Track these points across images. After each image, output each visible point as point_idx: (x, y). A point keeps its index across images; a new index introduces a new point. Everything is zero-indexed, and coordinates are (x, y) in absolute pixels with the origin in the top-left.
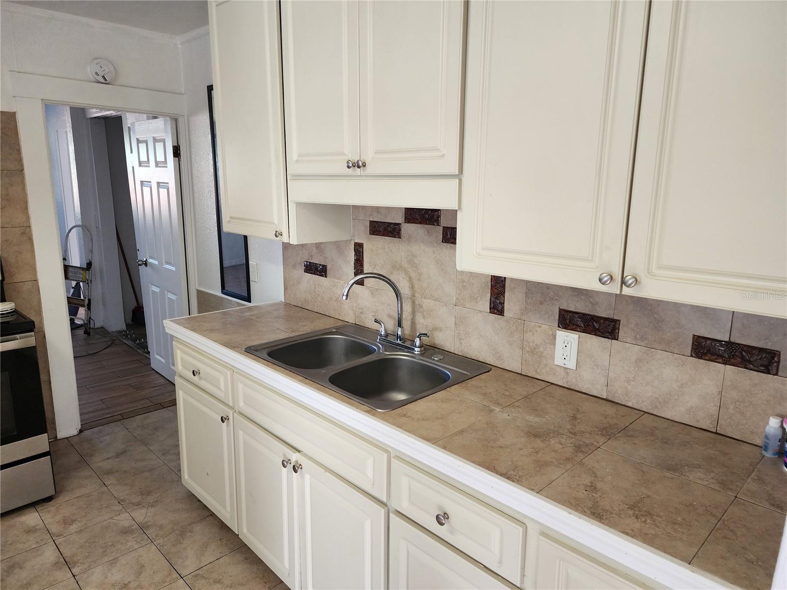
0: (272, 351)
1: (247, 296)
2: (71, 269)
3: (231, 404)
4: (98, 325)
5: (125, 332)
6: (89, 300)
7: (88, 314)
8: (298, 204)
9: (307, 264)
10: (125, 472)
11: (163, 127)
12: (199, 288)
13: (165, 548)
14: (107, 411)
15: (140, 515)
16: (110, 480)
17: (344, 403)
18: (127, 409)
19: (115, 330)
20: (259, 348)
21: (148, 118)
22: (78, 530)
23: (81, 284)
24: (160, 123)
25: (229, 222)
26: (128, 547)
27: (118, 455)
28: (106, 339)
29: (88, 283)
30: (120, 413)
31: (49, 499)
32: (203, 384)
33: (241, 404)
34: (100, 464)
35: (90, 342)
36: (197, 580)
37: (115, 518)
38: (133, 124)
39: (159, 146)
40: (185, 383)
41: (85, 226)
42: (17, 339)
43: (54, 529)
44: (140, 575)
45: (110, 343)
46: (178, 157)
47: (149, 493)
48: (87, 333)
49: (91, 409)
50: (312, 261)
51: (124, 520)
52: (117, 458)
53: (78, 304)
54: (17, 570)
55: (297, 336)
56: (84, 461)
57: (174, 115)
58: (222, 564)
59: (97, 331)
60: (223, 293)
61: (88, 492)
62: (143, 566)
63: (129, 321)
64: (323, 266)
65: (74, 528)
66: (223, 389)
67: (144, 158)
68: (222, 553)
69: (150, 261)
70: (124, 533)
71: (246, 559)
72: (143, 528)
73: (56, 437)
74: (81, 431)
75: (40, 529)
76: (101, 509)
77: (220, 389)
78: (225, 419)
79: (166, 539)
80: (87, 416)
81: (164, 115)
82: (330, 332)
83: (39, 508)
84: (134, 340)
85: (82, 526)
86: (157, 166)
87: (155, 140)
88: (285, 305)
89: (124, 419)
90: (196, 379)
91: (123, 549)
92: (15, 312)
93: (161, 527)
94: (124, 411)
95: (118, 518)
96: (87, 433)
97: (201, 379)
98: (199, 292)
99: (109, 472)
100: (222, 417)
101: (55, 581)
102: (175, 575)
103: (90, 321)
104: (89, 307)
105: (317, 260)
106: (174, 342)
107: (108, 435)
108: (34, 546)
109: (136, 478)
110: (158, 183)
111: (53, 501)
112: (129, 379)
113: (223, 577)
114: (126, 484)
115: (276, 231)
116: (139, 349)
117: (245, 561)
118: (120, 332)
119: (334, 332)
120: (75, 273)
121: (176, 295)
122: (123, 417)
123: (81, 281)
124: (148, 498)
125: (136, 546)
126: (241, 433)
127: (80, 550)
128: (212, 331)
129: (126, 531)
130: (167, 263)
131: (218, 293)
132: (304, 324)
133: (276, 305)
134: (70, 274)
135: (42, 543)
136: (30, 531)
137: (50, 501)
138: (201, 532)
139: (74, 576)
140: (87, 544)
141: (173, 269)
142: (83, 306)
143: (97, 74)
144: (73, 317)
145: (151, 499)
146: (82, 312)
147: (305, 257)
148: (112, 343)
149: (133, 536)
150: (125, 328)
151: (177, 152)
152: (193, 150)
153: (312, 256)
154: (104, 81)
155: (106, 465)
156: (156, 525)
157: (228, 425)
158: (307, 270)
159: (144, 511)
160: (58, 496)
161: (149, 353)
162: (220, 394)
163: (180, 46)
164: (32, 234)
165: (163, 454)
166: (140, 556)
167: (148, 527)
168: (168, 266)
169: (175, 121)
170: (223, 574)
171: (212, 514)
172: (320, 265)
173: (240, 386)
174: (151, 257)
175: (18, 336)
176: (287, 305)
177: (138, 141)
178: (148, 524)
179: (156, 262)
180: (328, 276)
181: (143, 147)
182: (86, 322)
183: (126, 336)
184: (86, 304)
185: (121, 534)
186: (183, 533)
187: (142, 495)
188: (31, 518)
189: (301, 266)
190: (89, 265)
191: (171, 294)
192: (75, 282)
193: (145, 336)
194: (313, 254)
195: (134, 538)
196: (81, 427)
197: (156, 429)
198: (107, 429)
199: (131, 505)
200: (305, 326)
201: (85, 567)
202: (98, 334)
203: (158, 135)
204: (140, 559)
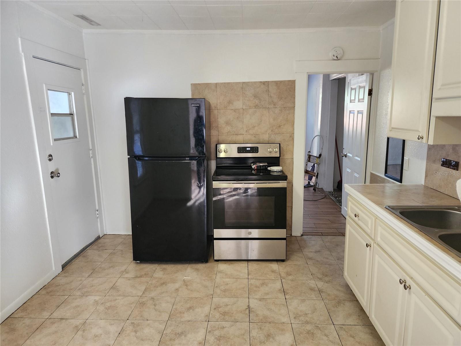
0: (404, 211)
1: (400, 179)
2: (312, 157)
3: (373, 238)
4: (320, 187)
5: (332, 192)
6: (318, 173)
7: (316, 180)
8: (438, 118)
9: (444, 161)
10: (318, 261)
11: (365, 79)
12: (372, 172)
13: (329, 306)
14: (315, 229)
15: (320, 284)
16: (310, 262)
17: (444, 252)
18: (325, 231)
19: (328, 191)
20: (395, 208)
21: (359, 75)
22: (292, 279)
23: (316, 165)
24: (364, 77)
25: (391, 130)
26: (311, 297)
27: (316, 252)
28: (322, 195)
29: (318, 165)
30: (321, 232)
31: (283, 261)
32: (360, 223)
33: (379, 239)
34: (307, 253)
35: (315, 194)
36: (341, 330)
37: (308, 281)
38: (350, 80)
39: (362, 90)
40: (351, 221)
41: (321, 136)
42: (280, 183)
43: (283, 275)
44: (314, 313)
45: (324, 197)
46: (370, 95)
47: (326, 276)
48: (314, 190)
49: (309, 226)
50: (448, 159)
51: (312, 283)
52: (315, 253)
53: (312, 175)
54: (265, 286)
55: (425, 206)
56: (301, 249)
57: (371, 72)
58: (357, 329)
59: (319, 190)
60: (385, 175)
61: (299, 264)
62: (316, 309)
63: (336, 188)
64: (456, 162)
65: (290, 277)
66: (370, 228)
67: (353, 98)
68: (358, 323)
69: (348, 154)
70: (311, 290)
71: (372, 333)
72: (320, 291)
73: (292, 234)
74: (302, 235)
75: (277, 272)
76: (303, 274)
77: (368, 227)
78: (369, 245)
79: (330, 302)
80: (306, 229)
81: (367, 72)
82: (453, 209)
83: (279, 263)
84: (336, 198)
85: (294, 278)
86: (359, 101)
87: (360, 87)
88: (424, 187)
89: (322, 235)
90: (356, 219)
91: (309, 297)
92: (282, 171)
93: (329, 295)
94: (323, 232)
95: (310, 281)
96: (304, 237)
97: (359, 220)
98: (372, 174)
99: (310, 259)
100: (367, 244)
101: (278, 297)
102: (331, 322)
103: (316, 184)
104: (317, 177)
105: (452, 158)
106: (348, 197)
107: (314, 241)
108: (273, 279)
109: (322, 266)
110: (358, 111)
111: (284, 262)
112: (329, 216)
113: (356, 336)
114: (317, 267)
115: (419, 136)
116: (337, 202)
117: (371, 334)
118: (330, 192)
119: (456, 209)
120: (313, 159)
121: (359, 174)
122: (322, 234)
123: (316, 164)
124: (326, 278)
125: (315, 298)
126: (377, 256)
127: (290, 289)
128: (370, 193)
129: (312, 289)
130: (357, 156)
131: (383, 176)
132: (433, 200)
133: (417, 186)
134: (311, 160)
135: (277, 279)
136: (273, 271)
137: (283, 262)
138: (349, 306)
139: (286, 299)
140: (294, 287)
141: (359, 159)
142: (315, 176)
143: (334, 56)
144: (309, 181)
145: (327, 279)
146: (314, 179)
147: (443, 155)
148: (325, 197)
149: (315, 293)
150: (333, 191)
151: (370, 93)
152: (380, 90)
153: (448, 155)
154: (336, 59)
155: (311, 255)
156: (327, 293)
157: (370, 250)
158: (443, 165)
159: (322, 283)
160: (287, 261)
161: (341, 205)
162: (369, 231)
163: (381, 32)
164: (294, 137)
165: (338, 259)
166: (316, 304)
167: (322, 292)
168: (356, 158)
169: (372, 74)
170: (356, 334)
171: (357, 301)
172: (454, 161)
173: (379, 228)
174: (349, 153)
175: (280, 181)
176: (426, 187)
177: (352, 89)
178: (323, 290)
179: (351, 155)
180: (459, 169)
181: (353, 92)
182: (315, 184)
183: (332, 195)
184: (316, 175)
185: (309, 289)
186: (339, 302)
187: (323, 275)
188: (274, 266)
189: (440, 161)
190: (320, 155)
191: (356, 174)
192: (313, 164)
193: (341, 196)
194: (449, 153)
195: (315, 294)
196: (303, 233)
197: (337, 245)
198: (314, 238)
199: (317, 278)
200: (434, 201)
201: (291, 297)
202: (319, 191)
203: (362, 85)
204: (315, 305)
